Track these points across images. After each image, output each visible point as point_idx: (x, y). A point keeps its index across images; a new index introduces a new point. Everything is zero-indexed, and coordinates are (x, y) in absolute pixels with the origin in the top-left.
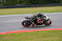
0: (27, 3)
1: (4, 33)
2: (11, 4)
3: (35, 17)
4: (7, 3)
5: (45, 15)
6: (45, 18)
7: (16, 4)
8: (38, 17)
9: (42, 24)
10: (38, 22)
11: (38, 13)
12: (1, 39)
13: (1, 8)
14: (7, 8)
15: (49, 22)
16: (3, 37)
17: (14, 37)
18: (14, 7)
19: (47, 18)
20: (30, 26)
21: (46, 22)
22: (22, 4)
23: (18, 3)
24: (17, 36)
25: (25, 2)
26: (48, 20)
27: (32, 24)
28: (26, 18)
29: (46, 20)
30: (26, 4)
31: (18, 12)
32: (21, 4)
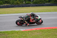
0: (55, 1)
1: (34, 29)
2: (40, 3)
3: (28, 16)
4: (36, 2)
5: (37, 15)
6: (37, 18)
7: (45, 2)
8: (31, 17)
9: (34, 23)
10: (31, 21)
11: (31, 13)
12: (32, 35)
13: (31, 6)
14: (37, 6)
15: (40, 21)
16: (33, 33)
17: (43, 33)
18: (43, 6)
19: (39, 17)
20: (23, 25)
21: (38, 21)
22: (51, 3)
23: (47, 2)
24: (45, 32)
25: (53, 1)
26: (40, 19)
27: (25, 23)
28: (20, 17)
29: (38, 19)
30: (54, 3)
31: (47, 10)
32: (49, 3)
